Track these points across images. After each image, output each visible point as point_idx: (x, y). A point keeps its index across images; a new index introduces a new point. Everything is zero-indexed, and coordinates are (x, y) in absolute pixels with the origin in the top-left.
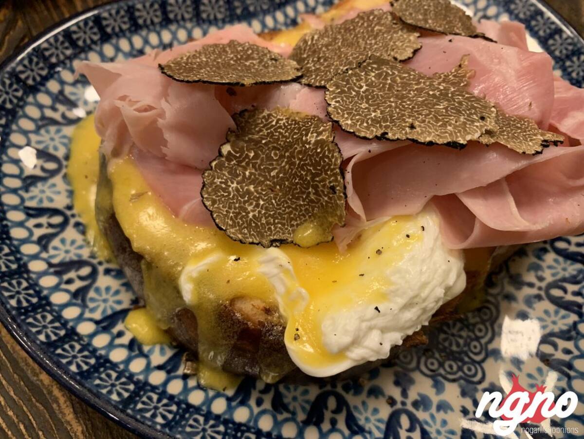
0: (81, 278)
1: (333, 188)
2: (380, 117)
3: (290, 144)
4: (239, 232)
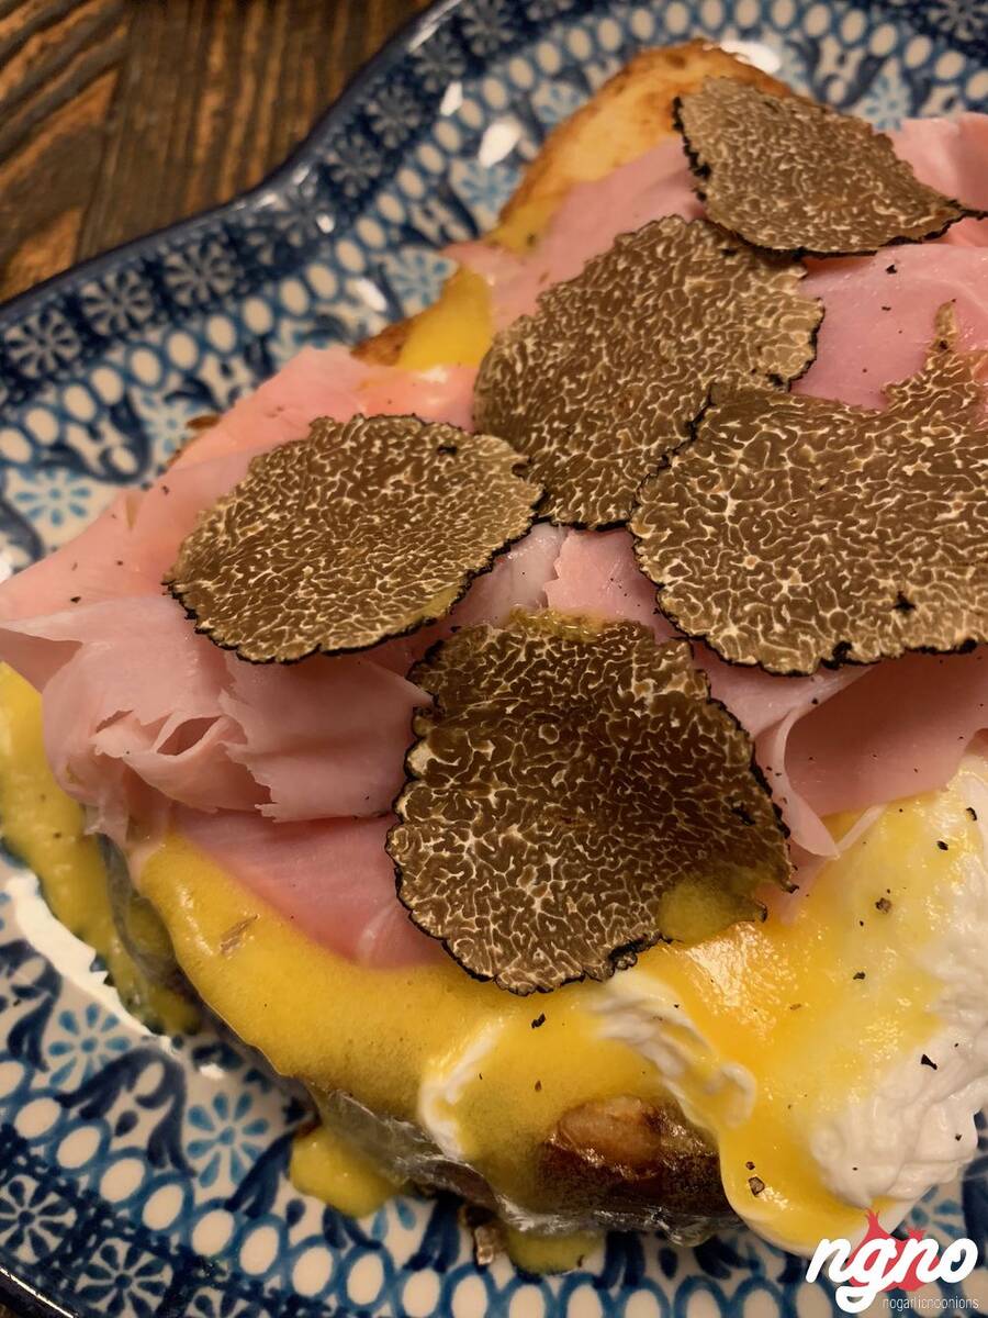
0: (148, 1102)
1: (745, 815)
2: (806, 589)
3: (584, 707)
4: (525, 965)
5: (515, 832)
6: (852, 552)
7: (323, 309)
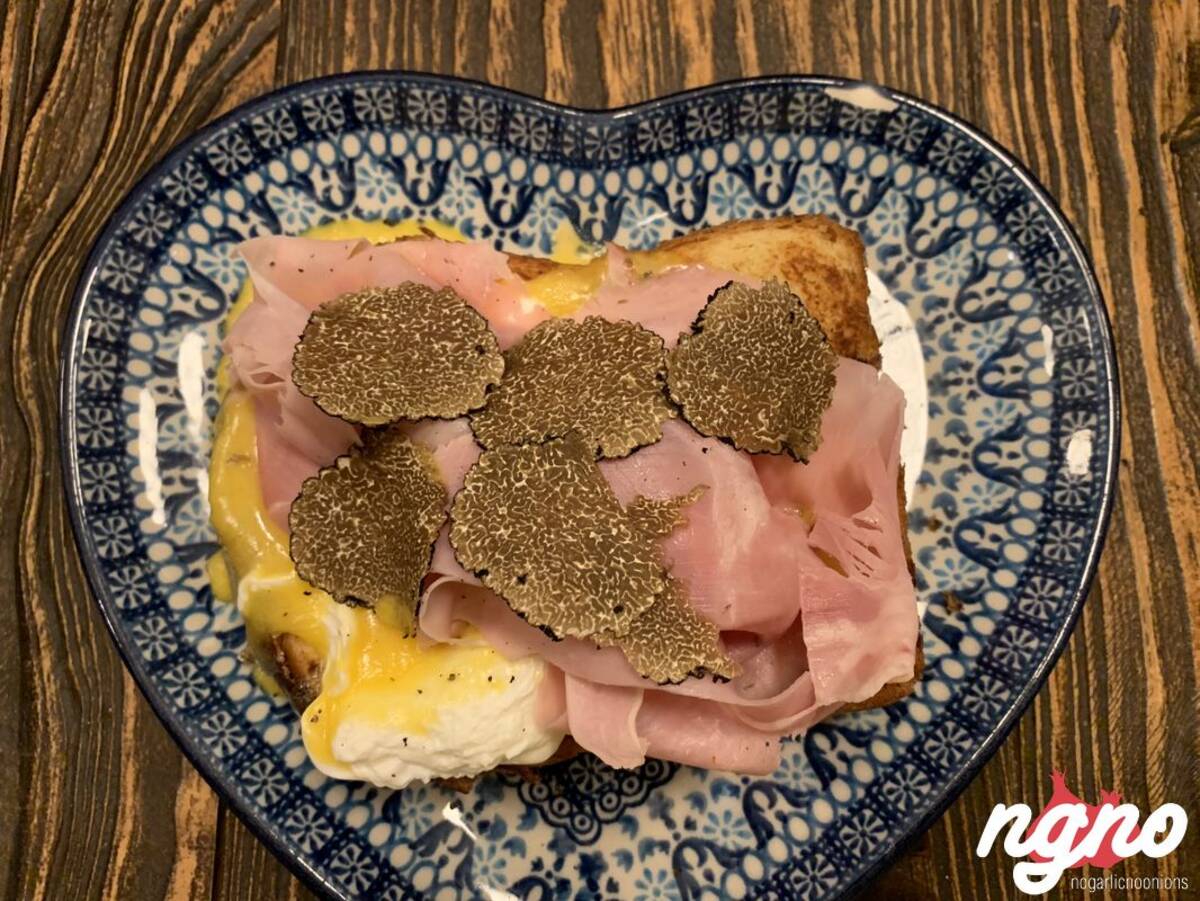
0: (183, 481)
3: (409, 503)
4: (314, 570)
5: (356, 521)
6: (534, 543)
7: (575, 198)
